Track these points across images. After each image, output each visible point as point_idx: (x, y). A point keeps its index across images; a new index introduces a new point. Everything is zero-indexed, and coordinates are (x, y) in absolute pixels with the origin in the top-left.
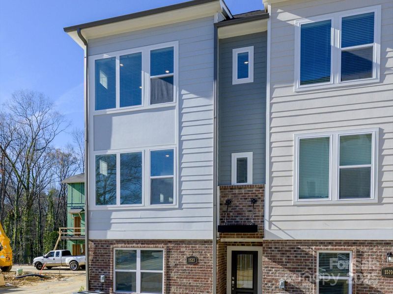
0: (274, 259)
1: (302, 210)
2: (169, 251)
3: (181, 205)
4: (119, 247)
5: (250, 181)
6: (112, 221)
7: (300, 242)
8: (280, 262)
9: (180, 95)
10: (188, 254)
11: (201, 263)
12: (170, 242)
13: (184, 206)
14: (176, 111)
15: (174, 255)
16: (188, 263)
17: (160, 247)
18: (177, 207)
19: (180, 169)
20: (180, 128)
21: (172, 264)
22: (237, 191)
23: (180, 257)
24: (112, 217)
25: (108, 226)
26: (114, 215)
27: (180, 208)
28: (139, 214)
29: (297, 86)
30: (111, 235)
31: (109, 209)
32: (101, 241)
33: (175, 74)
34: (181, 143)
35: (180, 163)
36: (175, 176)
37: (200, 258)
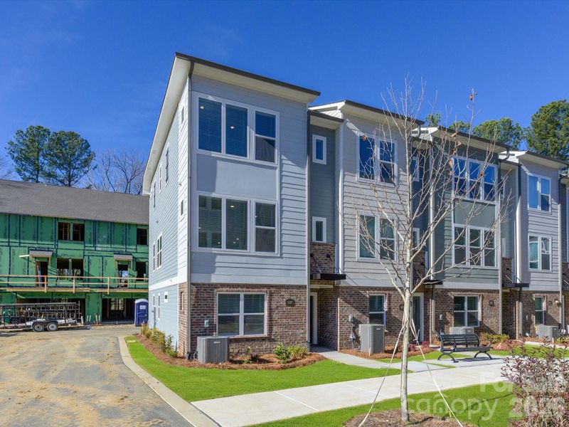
0: (346, 301)
1: (361, 265)
2: (271, 295)
3: (281, 254)
4: (225, 291)
5: (325, 241)
6: (217, 264)
7: (360, 288)
8: (349, 303)
9: (281, 160)
10: (287, 297)
11: (298, 305)
12: (272, 286)
13: (284, 255)
14: (277, 172)
15: (276, 298)
16: (288, 305)
17: (264, 291)
18: (279, 255)
19: (281, 223)
20: (281, 188)
21: (274, 306)
22: (317, 247)
23: (279, 300)
24: (216, 261)
25: (212, 269)
26: (218, 259)
27: (281, 257)
28: (244, 259)
29: (357, 177)
30: (215, 279)
31: (214, 252)
32: (203, 284)
33: (277, 139)
34: (281, 200)
35: (281, 218)
36: (277, 228)
37: (297, 300)
